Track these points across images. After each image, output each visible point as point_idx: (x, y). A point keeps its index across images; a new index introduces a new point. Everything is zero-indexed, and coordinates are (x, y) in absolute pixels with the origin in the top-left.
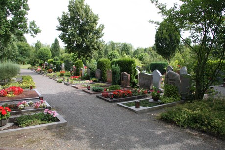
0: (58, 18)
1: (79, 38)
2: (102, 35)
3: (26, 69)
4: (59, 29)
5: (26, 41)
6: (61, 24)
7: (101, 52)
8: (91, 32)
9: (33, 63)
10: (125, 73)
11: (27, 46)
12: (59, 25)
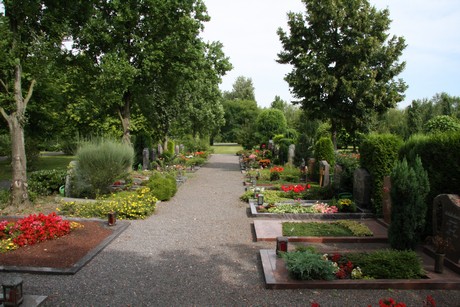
0: (281, 33)
1: (329, 77)
2: (399, 69)
3: (231, 154)
4: (284, 59)
5: (253, 99)
6: (287, 47)
7: (414, 120)
8: (364, 59)
9: (248, 142)
10: (451, 196)
11: (254, 107)
12: (283, 50)
